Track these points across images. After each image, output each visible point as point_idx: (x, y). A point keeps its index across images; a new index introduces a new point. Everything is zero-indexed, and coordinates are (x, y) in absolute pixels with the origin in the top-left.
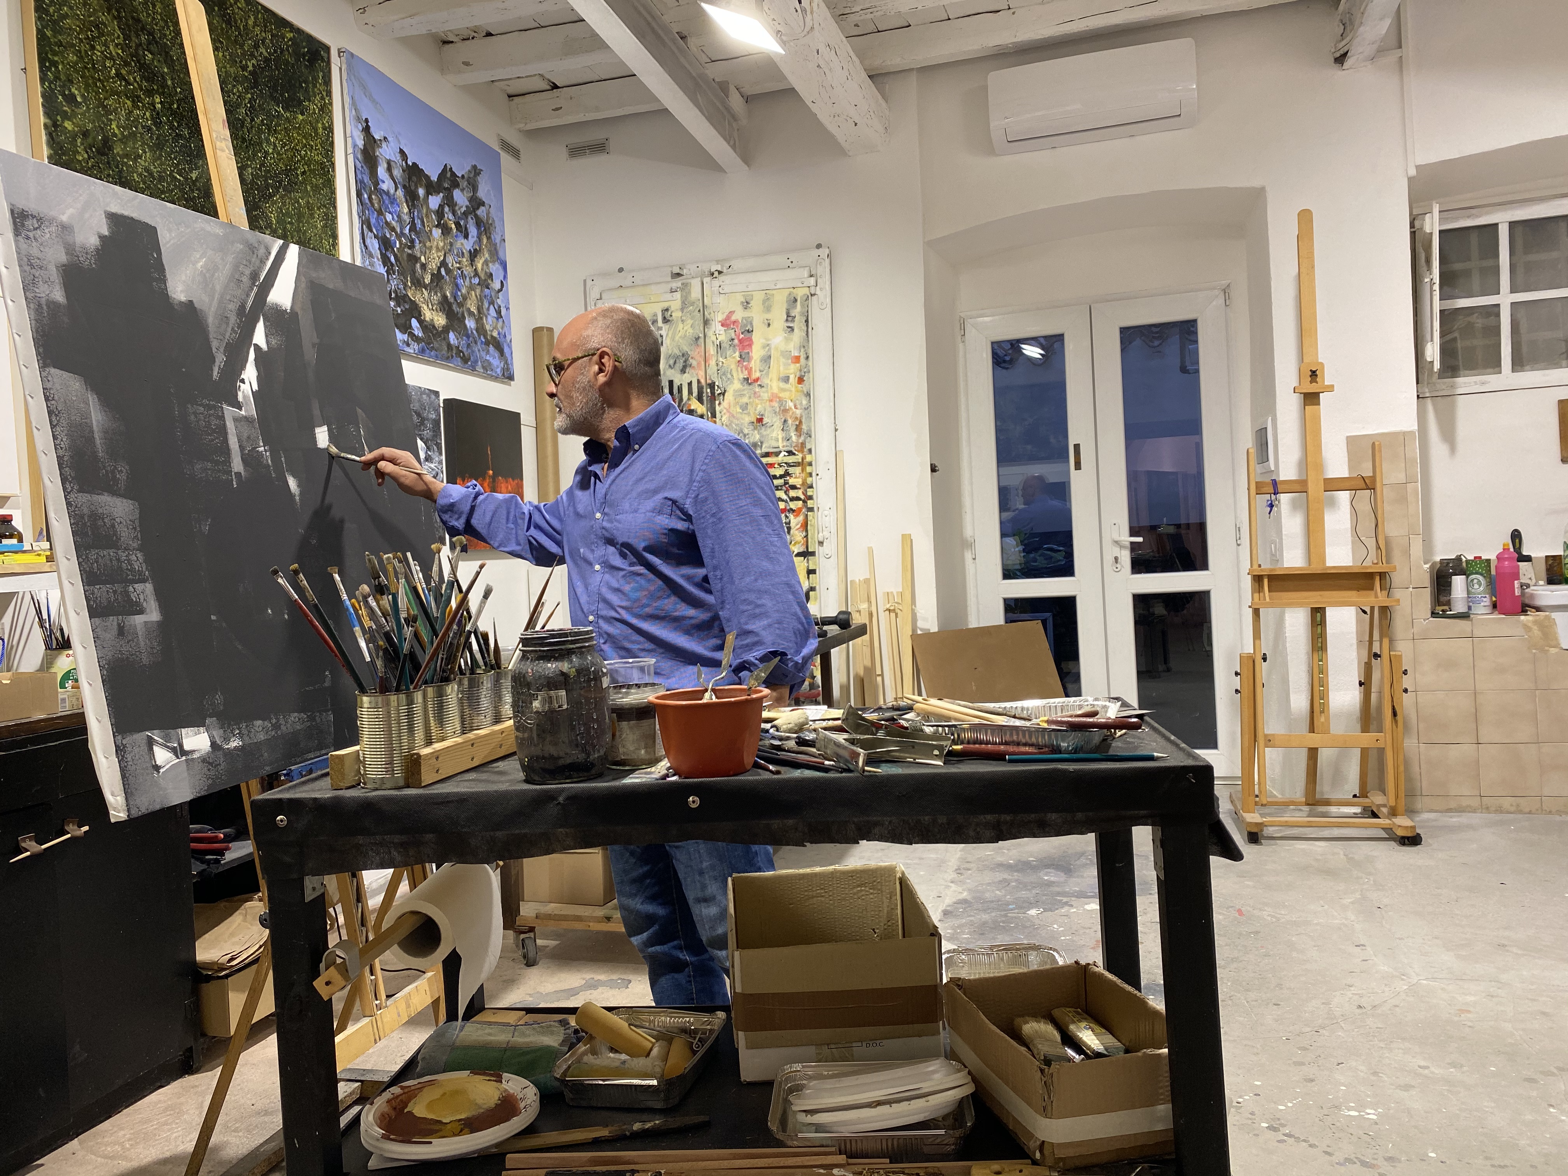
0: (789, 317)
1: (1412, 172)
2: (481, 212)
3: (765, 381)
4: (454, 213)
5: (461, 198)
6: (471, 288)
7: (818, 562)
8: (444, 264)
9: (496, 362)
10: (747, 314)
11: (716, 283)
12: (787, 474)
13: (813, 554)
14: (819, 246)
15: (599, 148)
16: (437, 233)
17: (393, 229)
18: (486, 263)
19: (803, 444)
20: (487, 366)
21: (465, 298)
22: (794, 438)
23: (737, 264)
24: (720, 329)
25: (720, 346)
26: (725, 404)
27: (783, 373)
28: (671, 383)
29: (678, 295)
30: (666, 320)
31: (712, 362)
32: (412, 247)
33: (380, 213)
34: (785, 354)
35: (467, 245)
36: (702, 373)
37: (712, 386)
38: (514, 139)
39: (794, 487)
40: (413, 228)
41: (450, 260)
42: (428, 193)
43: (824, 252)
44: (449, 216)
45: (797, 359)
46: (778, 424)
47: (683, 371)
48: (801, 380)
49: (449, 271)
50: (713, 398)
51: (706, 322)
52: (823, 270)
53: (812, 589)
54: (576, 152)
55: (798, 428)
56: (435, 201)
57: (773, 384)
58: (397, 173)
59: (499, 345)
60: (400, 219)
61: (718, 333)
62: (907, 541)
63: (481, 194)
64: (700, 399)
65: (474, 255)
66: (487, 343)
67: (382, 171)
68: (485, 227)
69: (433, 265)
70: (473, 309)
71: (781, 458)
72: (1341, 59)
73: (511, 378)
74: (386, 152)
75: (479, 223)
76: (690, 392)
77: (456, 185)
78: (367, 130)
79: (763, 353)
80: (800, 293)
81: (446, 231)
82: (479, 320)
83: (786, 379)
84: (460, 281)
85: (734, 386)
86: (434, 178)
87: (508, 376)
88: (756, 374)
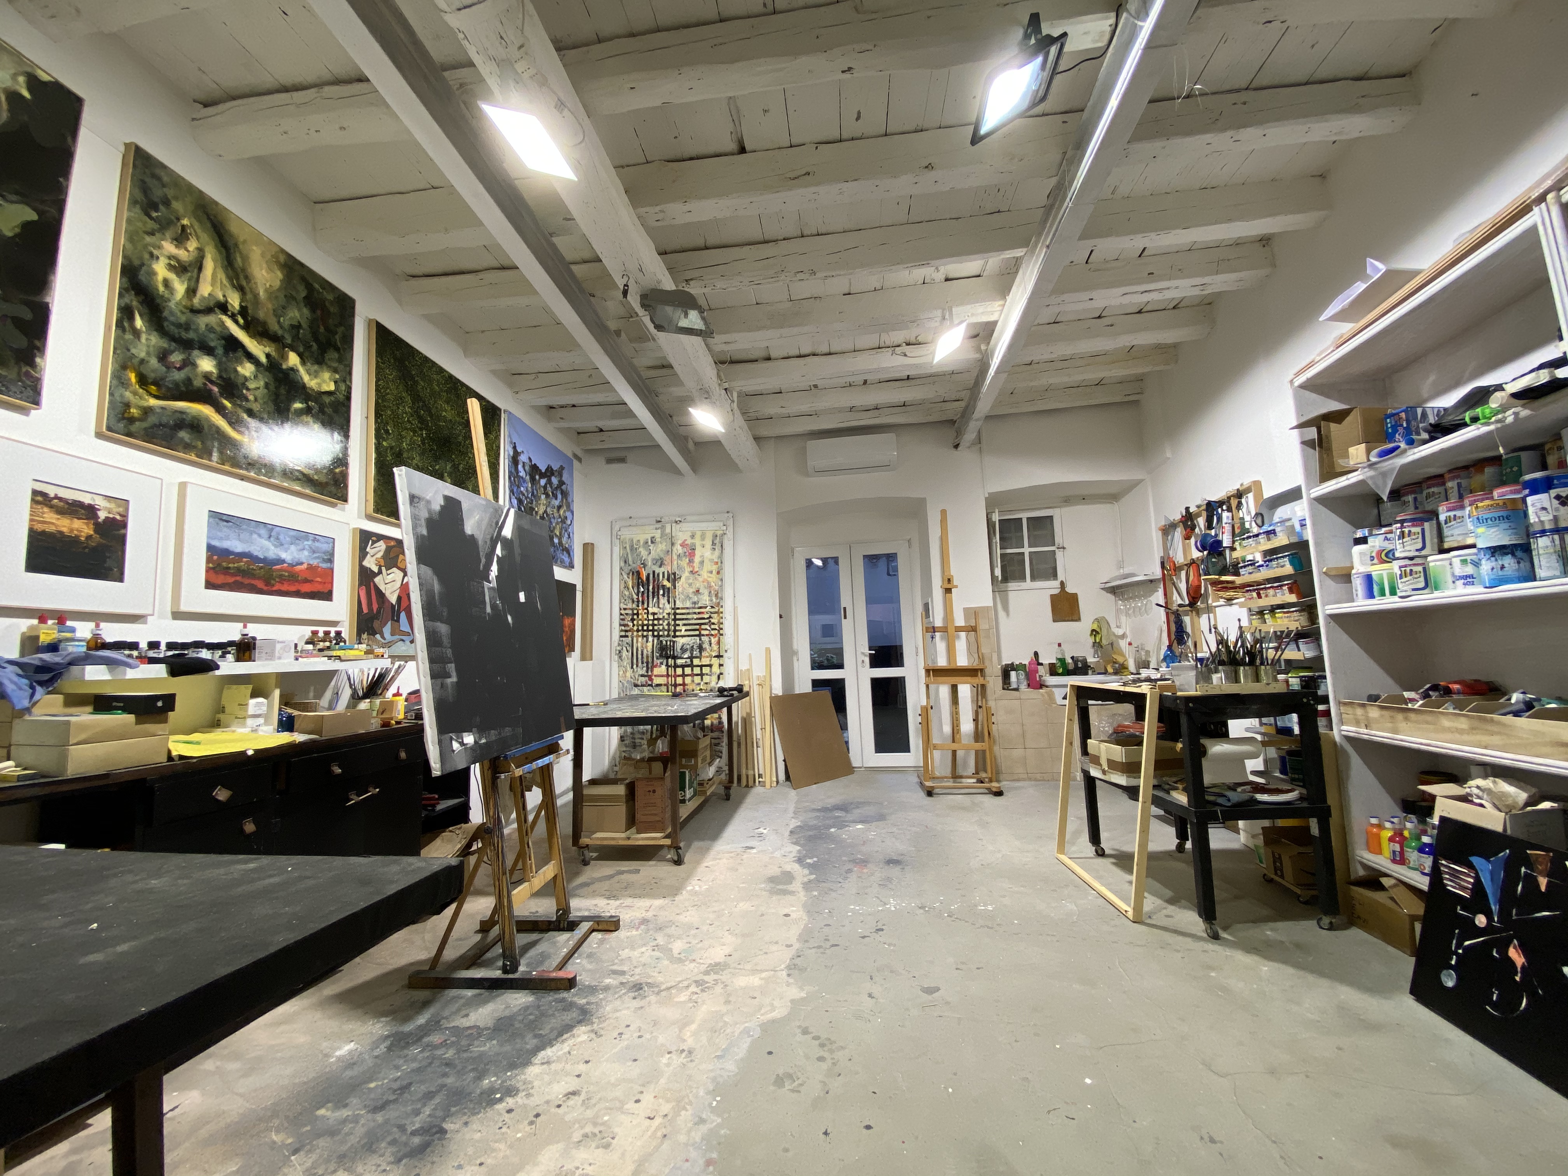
0: (713, 544)
1: (987, 496)
2: (564, 487)
3: (701, 572)
4: (551, 487)
5: (555, 481)
6: (557, 523)
7: (725, 661)
8: (545, 512)
9: (567, 559)
10: (693, 541)
11: (678, 526)
12: (710, 617)
13: (722, 656)
14: (728, 512)
15: (622, 460)
16: (543, 497)
17: (524, 495)
18: (565, 512)
19: (719, 603)
20: (562, 561)
21: (554, 528)
22: (714, 600)
23: (689, 518)
24: (679, 548)
25: (679, 556)
26: (680, 583)
27: (710, 569)
28: (654, 572)
29: (659, 531)
30: (652, 542)
31: (675, 563)
32: (532, 503)
33: (518, 487)
34: (711, 560)
35: (556, 503)
36: (669, 568)
37: (674, 574)
38: (579, 453)
39: (713, 624)
40: (533, 494)
41: (549, 510)
42: (540, 478)
43: (730, 515)
44: (549, 489)
45: (717, 563)
46: (706, 592)
47: (660, 566)
48: (718, 573)
49: (547, 515)
50: (675, 580)
51: (673, 544)
52: (730, 522)
53: (721, 674)
54: (610, 461)
55: (716, 595)
56: (543, 482)
57: (705, 574)
58: (527, 468)
59: (568, 551)
60: (527, 491)
61: (678, 549)
62: (768, 650)
63: (564, 479)
64: (668, 580)
65: (559, 507)
66: (563, 550)
67: (520, 467)
68: (565, 494)
69: (541, 512)
70: (558, 534)
71: (708, 609)
72: (956, 446)
73: (573, 567)
74: (523, 458)
75: (562, 493)
76: (663, 577)
77: (552, 474)
78: (515, 448)
79: (700, 559)
80: (719, 533)
81: (547, 496)
82: (560, 539)
83: (711, 572)
84: (552, 520)
85: (686, 575)
86: (543, 471)
87: (571, 566)
88: (696, 569)
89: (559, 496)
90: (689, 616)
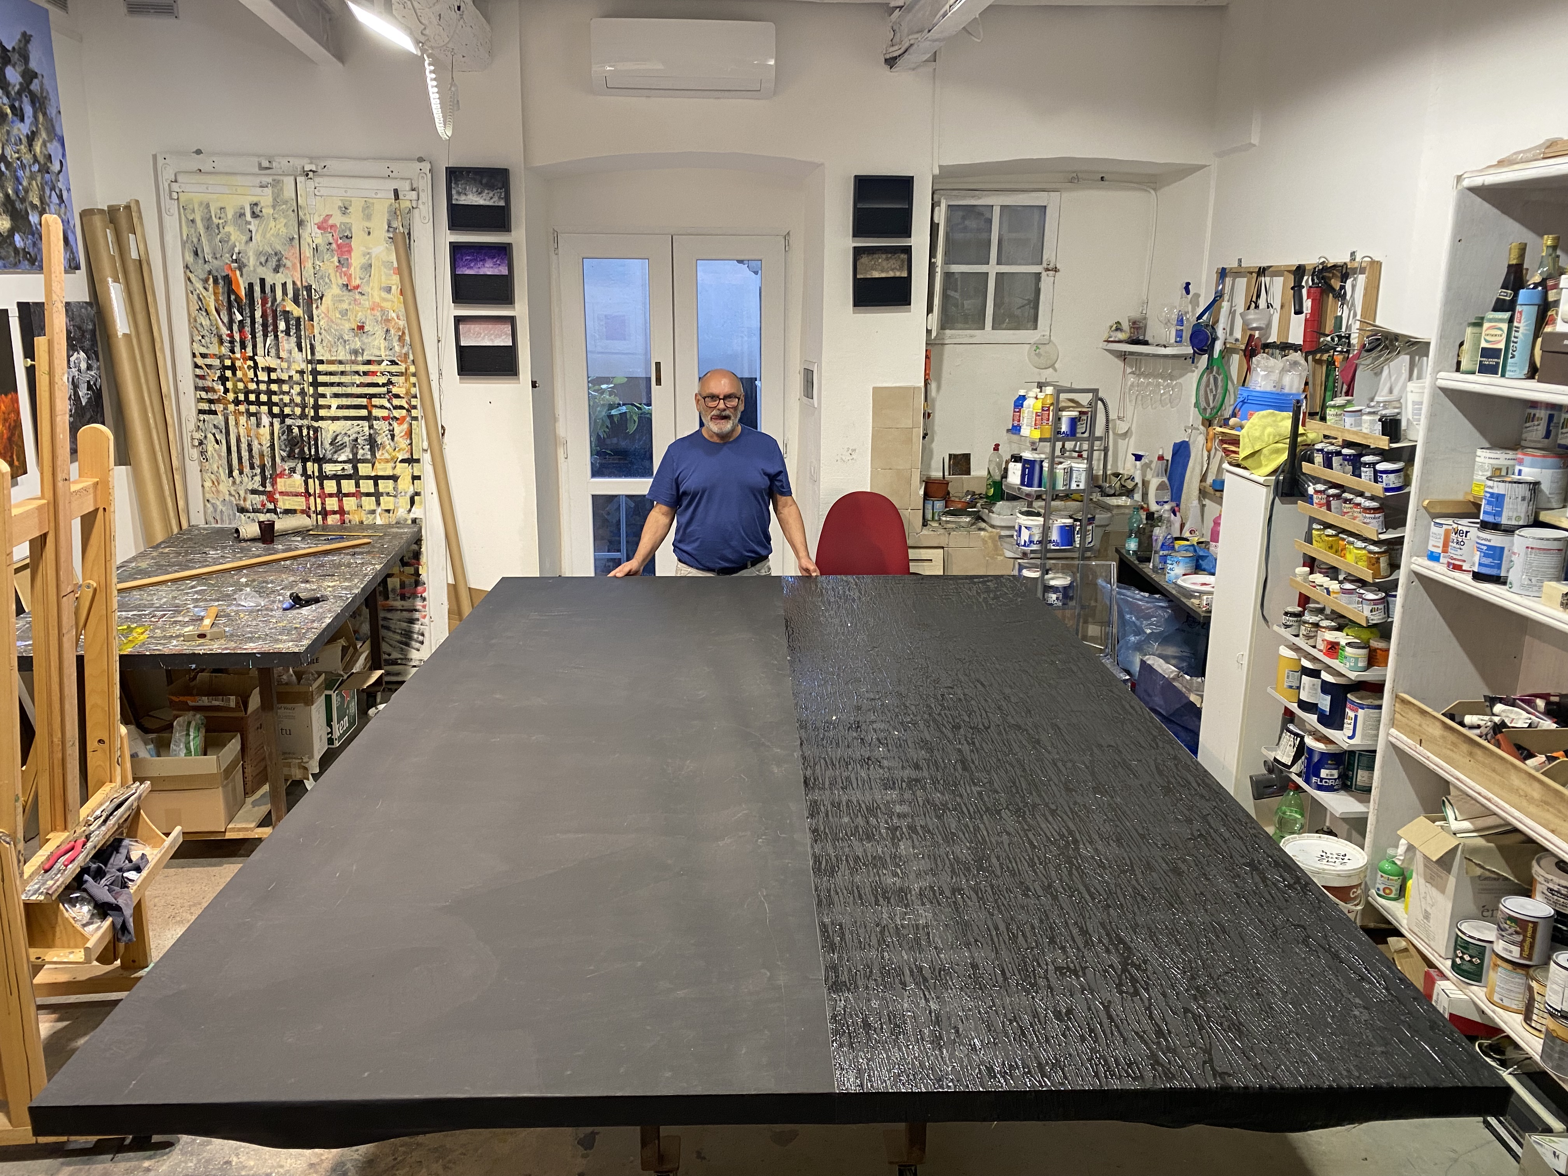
0: (390, 228)
1: (936, 171)
2: (35, 86)
3: (365, 289)
4: (8, 94)
5: (14, 75)
6: (32, 177)
7: (424, 470)
10: (345, 219)
11: (311, 184)
12: (390, 382)
13: (418, 461)
14: (421, 160)
15: (166, 8)
18: (44, 144)
19: (407, 355)
21: (27, 191)
22: (397, 348)
23: (334, 165)
24: (317, 232)
25: (316, 249)
26: (323, 308)
27: (385, 282)
28: (262, 281)
29: (269, 191)
30: (254, 215)
31: (309, 265)
34: (388, 265)
35: (22, 129)
36: (297, 275)
37: (309, 288)
39: (397, 396)
41: (8, 151)
43: (425, 166)
45: (399, 271)
46: (380, 333)
47: (276, 270)
49: (8, 164)
50: (310, 302)
51: (300, 223)
52: (425, 184)
53: (417, 494)
54: (137, 10)
55: (402, 339)
57: (375, 294)
61: (313, 235)
63: (33, 65)
64: (296, 301)
65: (31, 138)
68: (40, 102)
70: (36, 201)
71: (384, 366)
72: (891, 62)
75: (33, 99)
76: (285, 293)
77: (7, 61)
79: (363, 261)
82: (41, 211)
83: (389, 290)
84: (20, 173)
85: (333, 291)
88: (356, 282)
89: (28, 110)
90: (344, 379)
